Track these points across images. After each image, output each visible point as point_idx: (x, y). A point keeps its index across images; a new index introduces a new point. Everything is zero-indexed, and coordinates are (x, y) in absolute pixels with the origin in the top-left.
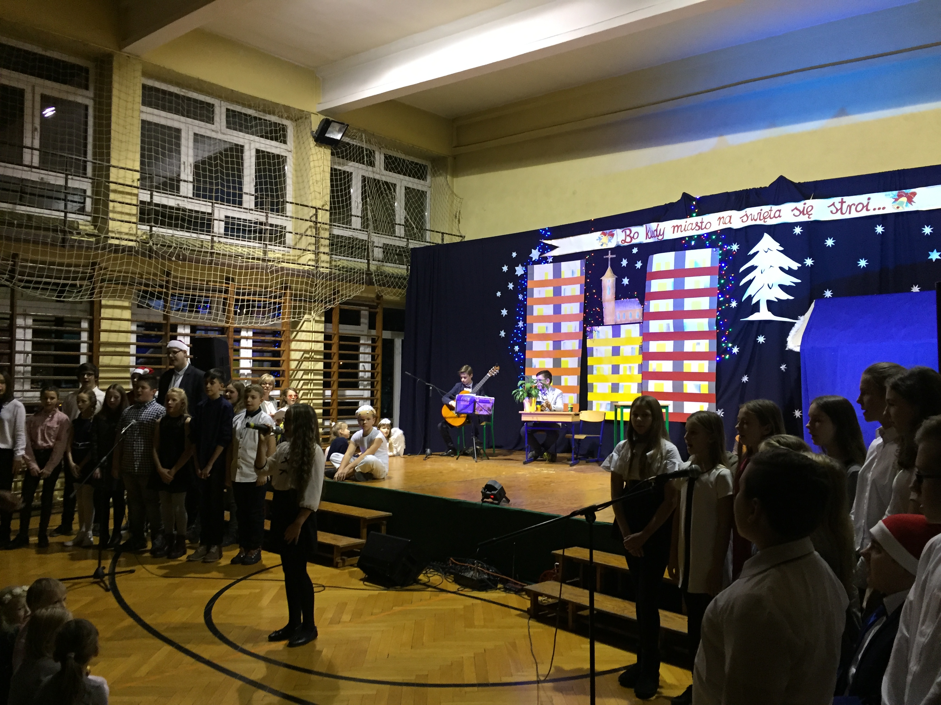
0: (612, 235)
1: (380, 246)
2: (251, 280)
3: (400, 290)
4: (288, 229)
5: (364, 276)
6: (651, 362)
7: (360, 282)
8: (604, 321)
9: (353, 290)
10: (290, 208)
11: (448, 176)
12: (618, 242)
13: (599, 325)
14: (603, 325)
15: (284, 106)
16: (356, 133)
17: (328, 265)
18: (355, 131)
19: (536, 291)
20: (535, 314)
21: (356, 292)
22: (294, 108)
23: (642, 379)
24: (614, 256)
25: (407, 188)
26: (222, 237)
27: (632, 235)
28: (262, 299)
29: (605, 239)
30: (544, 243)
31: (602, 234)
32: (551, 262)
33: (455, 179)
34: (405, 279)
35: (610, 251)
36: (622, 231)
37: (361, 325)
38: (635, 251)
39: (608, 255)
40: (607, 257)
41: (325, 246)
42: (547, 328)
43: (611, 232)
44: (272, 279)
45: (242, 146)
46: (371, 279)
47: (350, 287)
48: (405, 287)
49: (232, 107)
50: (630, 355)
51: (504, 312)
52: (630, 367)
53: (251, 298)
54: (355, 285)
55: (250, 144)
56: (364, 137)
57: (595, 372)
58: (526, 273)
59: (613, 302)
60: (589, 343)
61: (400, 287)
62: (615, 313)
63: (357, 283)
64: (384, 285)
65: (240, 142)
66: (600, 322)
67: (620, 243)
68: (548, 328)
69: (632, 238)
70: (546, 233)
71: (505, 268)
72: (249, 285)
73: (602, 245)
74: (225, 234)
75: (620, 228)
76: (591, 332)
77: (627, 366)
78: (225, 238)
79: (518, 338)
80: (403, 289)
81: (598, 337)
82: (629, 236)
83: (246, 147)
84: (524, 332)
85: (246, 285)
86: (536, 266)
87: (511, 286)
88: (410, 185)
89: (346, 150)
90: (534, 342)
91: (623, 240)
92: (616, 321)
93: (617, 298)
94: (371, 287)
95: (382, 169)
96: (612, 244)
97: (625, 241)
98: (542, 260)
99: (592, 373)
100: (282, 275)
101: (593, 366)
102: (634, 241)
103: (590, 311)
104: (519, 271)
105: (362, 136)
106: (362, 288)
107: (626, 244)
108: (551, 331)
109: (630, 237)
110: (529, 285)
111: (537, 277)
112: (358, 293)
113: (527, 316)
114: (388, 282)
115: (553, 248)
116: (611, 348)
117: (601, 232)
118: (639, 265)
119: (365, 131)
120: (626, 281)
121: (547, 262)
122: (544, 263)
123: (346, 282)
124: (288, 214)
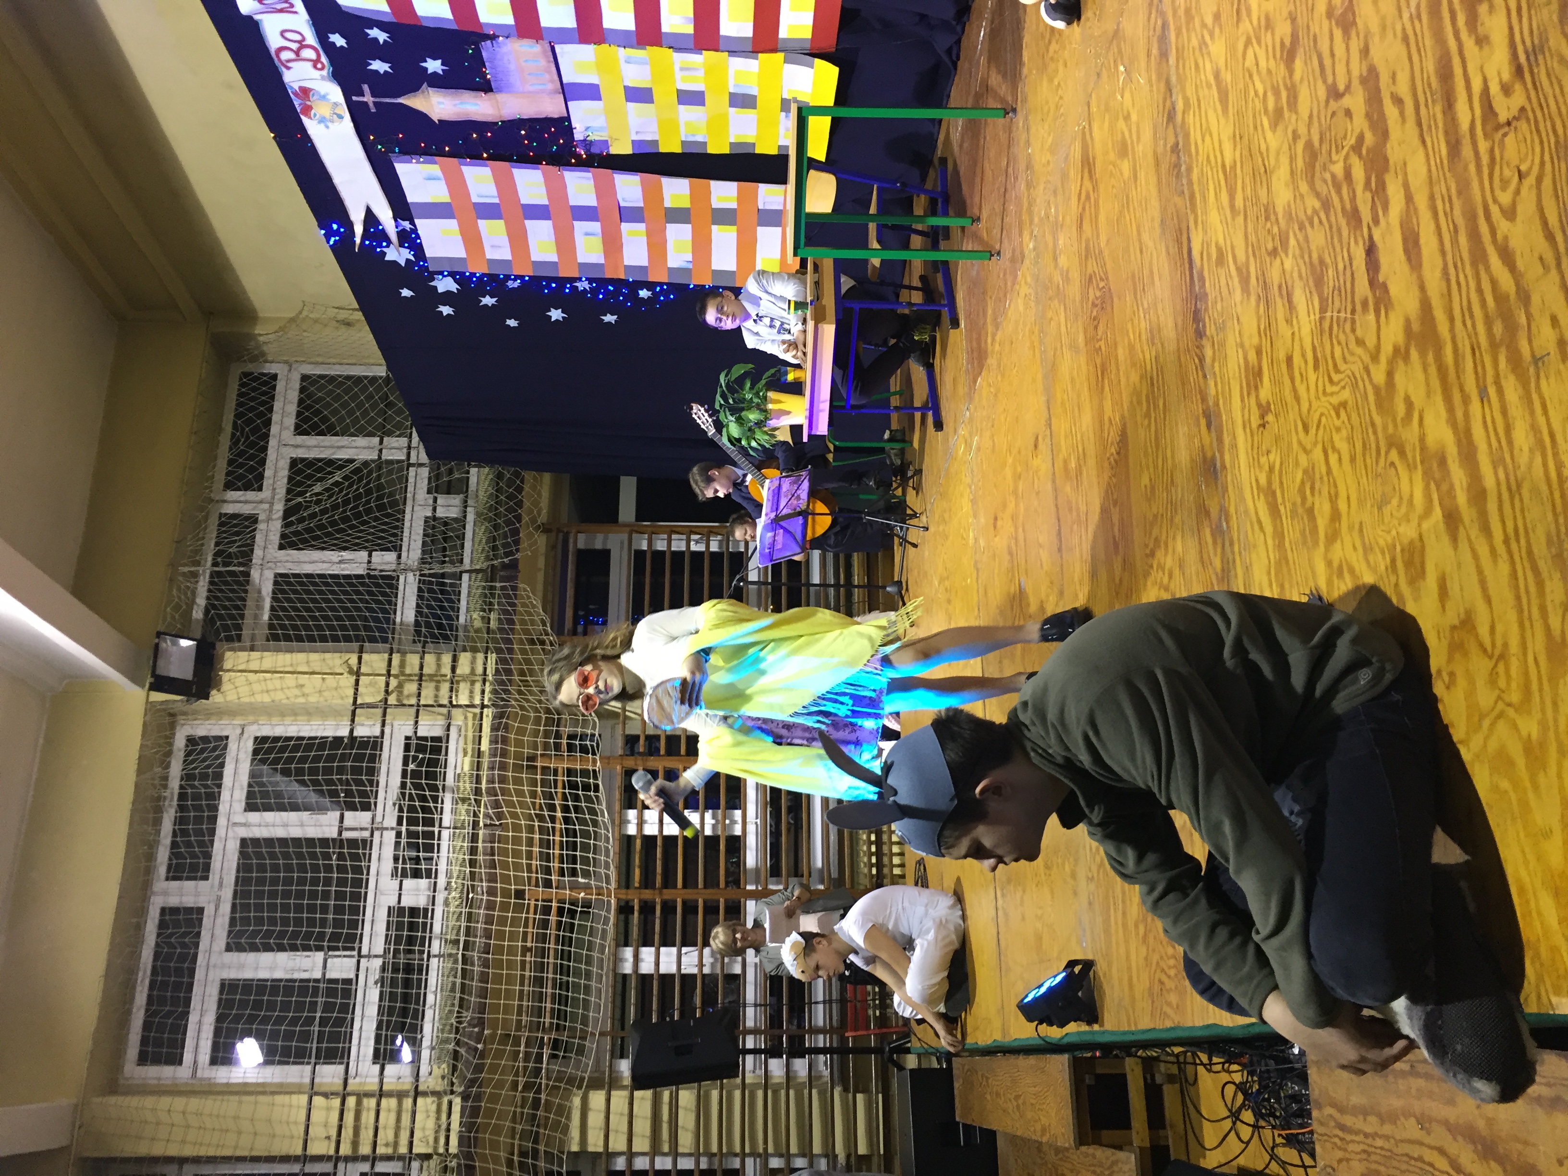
0: (305, 92)
1: (431, 502)
2: (517, 867)
3: (527, 487)
4: (410, 733)
5: (498, 585)
6: (665, 29)
7: (510, 596)
8: (556, 116)
9: (529, 614)
10: (366, 729)
11: (256, 332)
12: (323, 78)
13: (570, 129)
14: (568, 119)
15: (140, 772)
16: (179, 589)
17: (480, 656)
18: (175, 592)
19: (491, 254)
20: (552, 256)
21: (534, 606)
22: (142, 746)
23: (717, 50)
24: (366, 87)
25: (299, 430)
26: (435, 883)
27: (295, 46)
28: (557, 838)
29: (320, 109)
30: (364, 237)
31: (307, 114)
32: (412, 223)
33: (261, 315)
34: (500, 476)
35: (354, 98)
36: (288, 68)
37: (608, 547)
38: (338, 40)
39: (366, 103)
40: (371, 105)
41: (439, 666)
42: (587, 234)
43: (296, 94)
44: (514, 816)
45: (244, 842)
46: (504, 566)
47: (523, 622)
48: (517, 475)
49: (162, 870)
50: (648, 67)
51: (556, 314)
52: (682, 69)
53: (555, 865)
54: (520, 608)
55: (235, 824)
56: (186, 569)
57: (700, 139)
58: (452, 274)
59: (500, 97)
60: (622, 148)
61: (520, 489)
62: (530, 92)
63: (514, 605)
64: (516, 532)
65: (233, 847)
66: (563, 125)
67: (324, 73)
68: (590, 230)
69: (302, 45)
70: (336, 233)
71: (446, 310)
72: (530, 871)
73: (341, 117)
74: (429, 876)
75: (279, 76)
76: (587, 143)
77: (679, 75)
78: (436, 877)
79: (617, 291)
80: (522, 481)
81: (601, 129)
82: (297, 53)
83: (244, 833)
84: (601, 283)
85: (529, 878)
86: (429, 253)
87: (488, 301)
88: (291, 421)
89: (221, 617)
90: (626, 263)
91: (315, 67)
92: (556, 92)
93: (486, 87)
94: (520, 567)
95: (261, 495)
96: (335, 93)
97: (315, 63)
98: (409, 239)
99: (705, 144)
100: (504, 792)
101: (683, 142)
102: (311, 39)
103: (531, 148)
104: (445, 285)
105: (184, 575)
106: (525, 590)
107: (324, 59)
108: (596, 226)
109: (299, 49)
110: (479, 269)
111: (459, 252)
112: (538, 603)
113: (561, 275)
114: (508, 523)
115: (370, 218)
116: (631, 105)
117: (302, 117)
118: (382, 36)
119: (173, 565)
120: (434, 66)
121: (415, 231)
122: (418, 237)
123: (512, 630)
124: (377, 733)
